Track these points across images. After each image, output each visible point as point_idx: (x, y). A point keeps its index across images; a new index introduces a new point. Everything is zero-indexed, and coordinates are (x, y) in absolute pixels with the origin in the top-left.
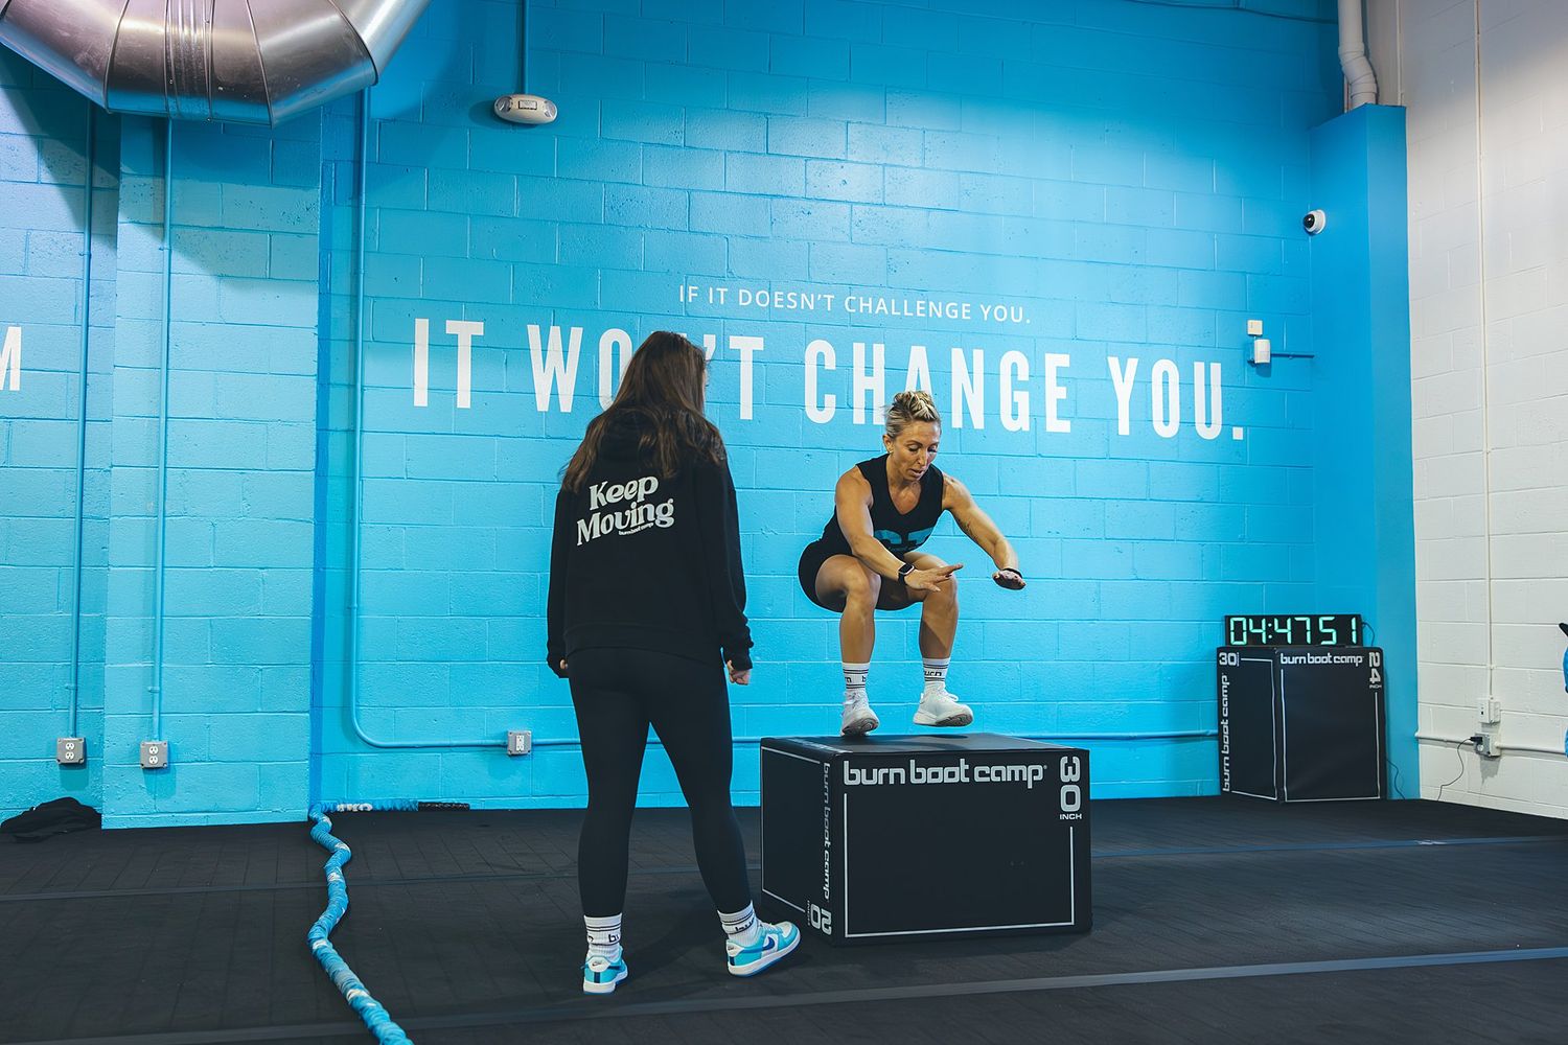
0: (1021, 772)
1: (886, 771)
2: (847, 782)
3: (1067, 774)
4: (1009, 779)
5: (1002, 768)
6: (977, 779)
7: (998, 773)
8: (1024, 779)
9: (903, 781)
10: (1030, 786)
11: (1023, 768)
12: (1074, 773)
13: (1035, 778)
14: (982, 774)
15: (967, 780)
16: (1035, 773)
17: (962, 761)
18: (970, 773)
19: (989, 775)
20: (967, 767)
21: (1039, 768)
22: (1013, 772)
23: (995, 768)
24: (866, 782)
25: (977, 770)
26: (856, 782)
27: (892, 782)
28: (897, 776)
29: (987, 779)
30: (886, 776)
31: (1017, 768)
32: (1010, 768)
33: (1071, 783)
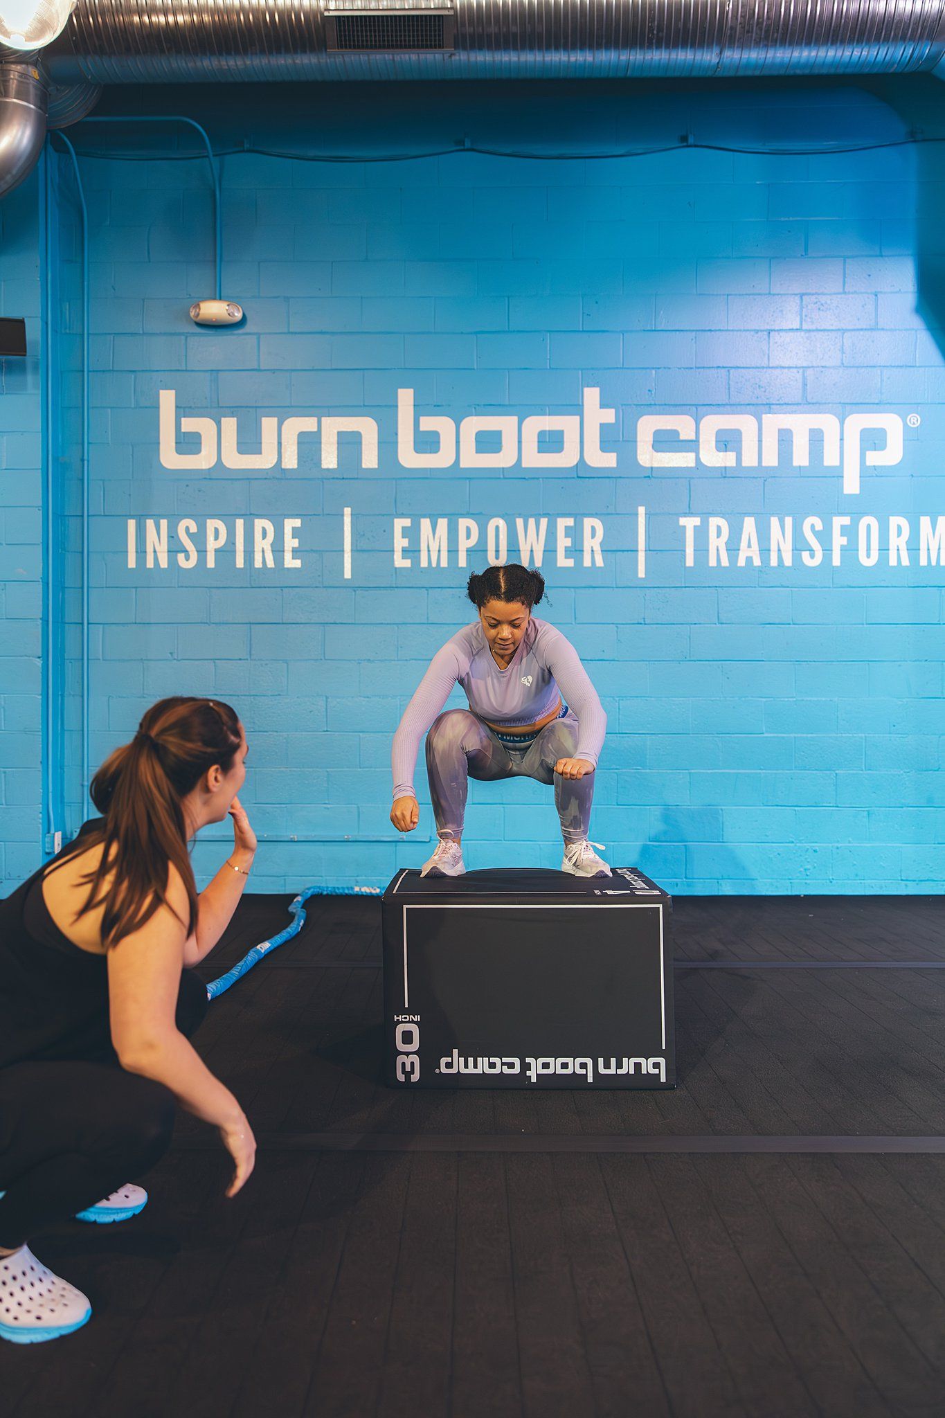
0: (466, 1066)
1: (619, 1072)
2: (662, 1061)
3: (412, 1064)
4: (479, 1059)
5: (488, 1071)
6: (517, 1061)
7: (492, 1066)
8: (462, 1059)
9: (601, 1060)
10: (455, 1051)
11: (463, 1071)
12: (403, 1064)
13: (449, 1060)
14: (511, 1066)
15: (528, 1060)
16: (449, 1065)
17: (534, 1080)
18: (525, 1067)
19: (503, 1064)
20: (528, 1073)
21: (444, 1070)
22: (475, 1067)
23: (497, 1071)
24: (642, 1060)
25: (517, 1070)
26: (652, 1060)
27: (613, 1060)
28: (607, 1066)
29: (505, 1060)
30: (619, 1066)
31: (471, 1070)
32: (479, 1071)
33: (407, 1054)
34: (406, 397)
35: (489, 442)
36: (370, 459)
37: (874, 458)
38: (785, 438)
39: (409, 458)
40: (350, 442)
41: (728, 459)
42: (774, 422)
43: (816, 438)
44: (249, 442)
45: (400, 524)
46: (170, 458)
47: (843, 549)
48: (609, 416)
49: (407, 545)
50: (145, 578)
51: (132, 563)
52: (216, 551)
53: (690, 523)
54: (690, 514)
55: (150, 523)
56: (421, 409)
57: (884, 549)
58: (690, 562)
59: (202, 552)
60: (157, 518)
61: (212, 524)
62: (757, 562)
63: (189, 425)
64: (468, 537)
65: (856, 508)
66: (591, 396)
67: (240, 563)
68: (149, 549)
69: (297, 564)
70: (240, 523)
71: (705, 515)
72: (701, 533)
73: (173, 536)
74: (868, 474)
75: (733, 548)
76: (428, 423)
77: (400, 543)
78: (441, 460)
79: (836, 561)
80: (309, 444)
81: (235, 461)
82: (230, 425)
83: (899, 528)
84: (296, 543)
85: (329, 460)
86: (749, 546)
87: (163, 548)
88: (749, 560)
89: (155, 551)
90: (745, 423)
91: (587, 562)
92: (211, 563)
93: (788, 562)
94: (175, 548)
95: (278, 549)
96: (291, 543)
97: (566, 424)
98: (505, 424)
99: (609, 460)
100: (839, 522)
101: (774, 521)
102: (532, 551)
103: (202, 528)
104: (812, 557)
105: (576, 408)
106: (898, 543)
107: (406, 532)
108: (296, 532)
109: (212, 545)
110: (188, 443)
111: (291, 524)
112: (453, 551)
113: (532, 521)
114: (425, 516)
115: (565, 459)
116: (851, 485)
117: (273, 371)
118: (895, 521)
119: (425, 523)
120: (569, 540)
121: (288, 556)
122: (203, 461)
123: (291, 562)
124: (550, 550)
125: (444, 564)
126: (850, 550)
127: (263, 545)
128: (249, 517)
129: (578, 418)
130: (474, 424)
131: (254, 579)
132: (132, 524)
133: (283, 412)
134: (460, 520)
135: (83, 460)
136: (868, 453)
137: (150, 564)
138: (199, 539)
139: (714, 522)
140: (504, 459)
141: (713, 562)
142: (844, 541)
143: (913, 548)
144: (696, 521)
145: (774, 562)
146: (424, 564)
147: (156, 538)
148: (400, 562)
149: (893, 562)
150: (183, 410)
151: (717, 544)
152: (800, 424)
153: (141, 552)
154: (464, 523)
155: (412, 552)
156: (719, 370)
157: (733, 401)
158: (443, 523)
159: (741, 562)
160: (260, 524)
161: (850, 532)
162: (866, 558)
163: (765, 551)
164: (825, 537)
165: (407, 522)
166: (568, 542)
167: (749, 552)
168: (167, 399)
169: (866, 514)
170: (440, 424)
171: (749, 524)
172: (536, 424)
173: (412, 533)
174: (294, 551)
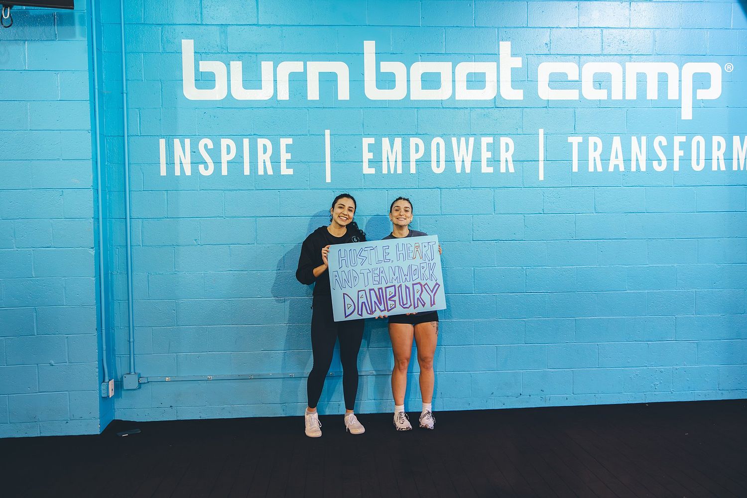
34: (370, 47)
35: (431, 81)
36: (344, 93)
37: (702, 94)
38: (641, 79)
39: (372, 92)
40: (328, 81)
41: (602, 95)
42: (634, 68)
43: (663, 79)
44: (252, 80)
45: (367, 141)
46: (191, 92)
47: (681, 159)
48: (518, 62)
49: (372, 158)
50: (173, 184)
51: (163, 172)
52: (228, 162)
53: (575, 141)
54: (575, 134)
55: (177, 142)
56: (381, 56)
57: (709, 159)
58: (575, 169)
59: (218, 163)
60: (182, 138)
61: (225, 142)
62: (622, 169)
63: (206, 66)
64: (417, 151)
65: (690, 130)
66: (505, 47)
67: (247, 172)
68: (177, 162)
69: (290, 172)
70: (246, 142)
71: (586, 135)
72: (583, 148)
73: (195, 152)
74: (698, 105)
75: (605, 159)
76: (387, 67)
77: (367, 156)
78: (397, 94)
79: (676, 167)
80: (298, 82)
81: (241, 94)
82: (237, 66)
83: (719, 144)
84: (289, 156)
85: (313, 93)
86: (617, 157)
87: (187, 161)
88: (617, 166)
89: (181, 163)
90: (613, 68)
91: (503, 170)
92: (225, 172)
93: (643, 168)
94: (197, 160)
95: (275, 160)
96: (285, 156)
97: (487, 68)
98: (443, 68)
99: (517, 95)
100: (679, 139)
101: (634, 139)
102: (463, 161)
103: (217, 145)
104: (660, 165)
105: (494, 56)
106: (718, 154)
107: (371, 148)
108: (289, 148)
109: (225, 158)
110: (205, 80)
111: (285, 142)
112: (406, 162)
113: (463, 140)
114: (385, 136)
115: (486, 94)
116: (687, 113)
117: (269, 26)
118: (716, 139)
119: (386, 141)
120: (490, 153)
121: (283, 165)
122: (217, 94)
123: (285, 171)
124: (476, 161)
125: (399, 171)
126: (685, 160)
127: (264, 158)
128: (254, 137)
129: (495, 64)
130: (420, 68)
131: (259, 183)
132: (162, 142)
133: (278, 57)
134: (411, 139)
135: (122, 93)
136: (698, 90)
137: (178, 172)
138: (215, 154)
139: (592, 140)
140: (442, 94)
141: (591, 169)
142: (681, 153)
143: (728, 159)
144: (580, 139)
145: (633, 169)
146: (385, 171)
147: (182, 154)
148: (367, 170)
149: (715, 168)
150: (200, 55)
151: (594, 156)
152: (652, 69)
153: (170, 163)
154: (414, 141)
155: (376, 162)
156: (596, 29)
157: (605, 52)
158: (398, 141)
159: (611, 169)
160: (261, 142)
161: (686, 147)
162: (697, 166)
163: (627, 160)
164: (668, 150)
165: (372, 140)
166: (489, 155)
167: (616, 161)
168: (188, 47)
169: (696, 134)
170: (396, 67)
171: (617, 142)
172: (465, 68)
173: (376, 148)
174: (288, 162)
